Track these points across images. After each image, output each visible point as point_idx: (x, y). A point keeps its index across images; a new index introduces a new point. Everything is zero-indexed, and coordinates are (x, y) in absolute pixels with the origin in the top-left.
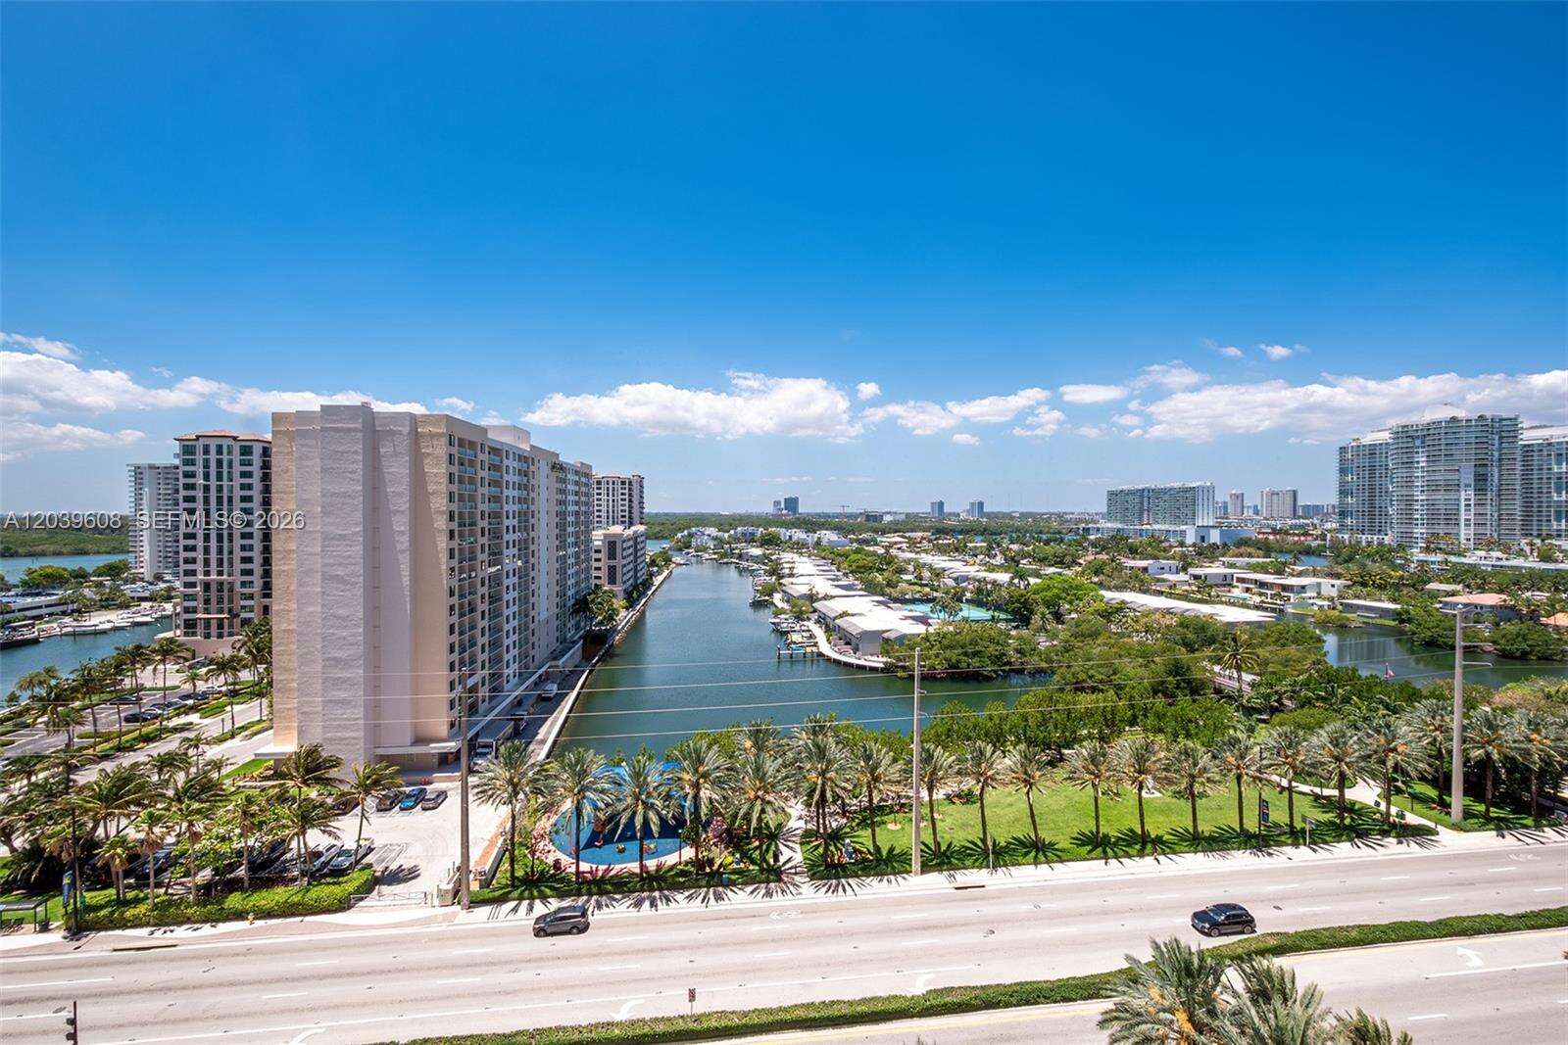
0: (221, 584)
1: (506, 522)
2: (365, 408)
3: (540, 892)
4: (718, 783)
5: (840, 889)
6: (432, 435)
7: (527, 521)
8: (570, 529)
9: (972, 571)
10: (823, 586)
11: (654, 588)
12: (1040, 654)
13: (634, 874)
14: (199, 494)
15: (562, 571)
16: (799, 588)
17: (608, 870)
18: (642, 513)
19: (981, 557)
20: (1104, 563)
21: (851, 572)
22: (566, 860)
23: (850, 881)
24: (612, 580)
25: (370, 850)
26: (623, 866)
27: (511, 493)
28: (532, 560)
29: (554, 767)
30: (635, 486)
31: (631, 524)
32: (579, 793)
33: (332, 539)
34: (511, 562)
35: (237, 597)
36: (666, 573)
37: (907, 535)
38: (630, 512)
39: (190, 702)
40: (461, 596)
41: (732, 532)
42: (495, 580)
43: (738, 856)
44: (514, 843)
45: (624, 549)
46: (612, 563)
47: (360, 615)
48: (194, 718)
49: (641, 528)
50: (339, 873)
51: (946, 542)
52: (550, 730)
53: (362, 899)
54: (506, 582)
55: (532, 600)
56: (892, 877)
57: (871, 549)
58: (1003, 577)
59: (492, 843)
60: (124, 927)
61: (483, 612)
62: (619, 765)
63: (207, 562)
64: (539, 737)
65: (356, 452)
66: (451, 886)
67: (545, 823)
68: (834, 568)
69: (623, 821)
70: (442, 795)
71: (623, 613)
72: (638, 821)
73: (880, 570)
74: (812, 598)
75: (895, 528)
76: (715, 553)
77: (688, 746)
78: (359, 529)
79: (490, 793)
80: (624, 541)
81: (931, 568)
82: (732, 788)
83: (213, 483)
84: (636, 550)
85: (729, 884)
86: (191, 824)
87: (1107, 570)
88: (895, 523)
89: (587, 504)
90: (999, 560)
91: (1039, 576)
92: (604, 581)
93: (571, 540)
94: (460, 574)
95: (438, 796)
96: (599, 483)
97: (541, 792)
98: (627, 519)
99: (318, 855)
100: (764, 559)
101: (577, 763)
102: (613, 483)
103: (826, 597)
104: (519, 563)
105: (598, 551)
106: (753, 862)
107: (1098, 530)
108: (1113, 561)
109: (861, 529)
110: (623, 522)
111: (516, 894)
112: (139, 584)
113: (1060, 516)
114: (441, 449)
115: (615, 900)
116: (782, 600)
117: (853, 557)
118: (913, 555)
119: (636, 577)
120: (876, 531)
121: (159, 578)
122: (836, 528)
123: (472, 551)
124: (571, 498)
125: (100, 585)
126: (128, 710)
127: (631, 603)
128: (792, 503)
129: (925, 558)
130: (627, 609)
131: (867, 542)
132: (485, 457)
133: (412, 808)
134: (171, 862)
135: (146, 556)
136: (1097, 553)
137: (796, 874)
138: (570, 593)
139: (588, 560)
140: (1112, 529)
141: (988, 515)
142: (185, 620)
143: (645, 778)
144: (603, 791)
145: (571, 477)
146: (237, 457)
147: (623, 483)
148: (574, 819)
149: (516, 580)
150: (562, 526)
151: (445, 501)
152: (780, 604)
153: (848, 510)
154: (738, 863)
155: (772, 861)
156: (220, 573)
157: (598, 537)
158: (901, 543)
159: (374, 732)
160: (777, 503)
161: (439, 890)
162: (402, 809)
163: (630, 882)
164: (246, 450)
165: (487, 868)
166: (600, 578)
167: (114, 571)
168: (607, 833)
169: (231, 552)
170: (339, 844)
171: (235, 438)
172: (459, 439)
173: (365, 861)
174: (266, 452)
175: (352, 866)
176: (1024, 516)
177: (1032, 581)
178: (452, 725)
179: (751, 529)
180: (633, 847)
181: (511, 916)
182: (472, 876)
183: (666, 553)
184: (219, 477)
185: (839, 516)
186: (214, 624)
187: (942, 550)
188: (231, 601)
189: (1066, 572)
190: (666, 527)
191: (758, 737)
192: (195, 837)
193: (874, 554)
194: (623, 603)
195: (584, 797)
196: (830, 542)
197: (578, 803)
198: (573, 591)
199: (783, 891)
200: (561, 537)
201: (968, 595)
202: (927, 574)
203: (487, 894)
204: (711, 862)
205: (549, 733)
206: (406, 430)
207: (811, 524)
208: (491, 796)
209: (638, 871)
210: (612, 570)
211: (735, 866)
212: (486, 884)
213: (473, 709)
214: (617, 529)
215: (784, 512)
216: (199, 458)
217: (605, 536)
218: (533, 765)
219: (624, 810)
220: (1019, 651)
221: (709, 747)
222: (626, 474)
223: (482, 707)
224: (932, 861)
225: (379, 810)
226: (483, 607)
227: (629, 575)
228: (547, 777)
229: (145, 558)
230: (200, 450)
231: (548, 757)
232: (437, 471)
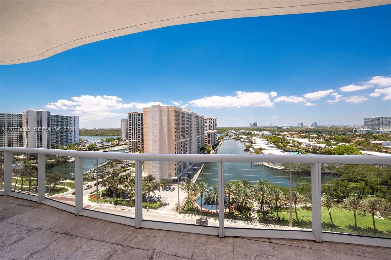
0: (135, 142)
1: (186, 129)
2: (159, 106)
3: (194, 213)
4: (234, 193)
5: (268, 226)
6: (171, 111)
7: (190, 129)
8: (200, 131)
9: (312, 143)
10: (264, 146)
11: (219, 145)
12: (336, 169)
13: (215, 213)
14: (131, 124)
15: (198, 140)
16: (257, 146)
17: (208, 211)
18: (216, 127)
19: (315, 139)
20: (362, 142)
21: (273, 143)
22: (200, 207)
23: (271, 225)
24: (209, 143)
25: (161, 198)
26: (212, 210)
27: (187, 123)
28: (191, 138)
29: (196, 185)
30: (214, 121)
31: (214, 130)
32: (202, 191)
33: (154, 133)
34: (187, 139)
35: (137, 145)
36: (222, 142)
37: (290, 132)
38: (213, 127)
39: (130, 165)
40: (177, 146)
41: (239, 132)
42: (184, 142)
43: (240, 213)
44: (189, 201)
45: (212, 136)
46: (209, 139)
47: (159, 149)
48: (131, 168)
49: (216, 131)
50: (155, 202)
51: (304, 134)
52: (196, 177)
53: (159, 208)
54: (186, 143)
55: (192, 147)
56: (283, 226)
57: (279, 136)
58: (323, 145)
59: (184, 200)
60: (122, 205)
61: (182, 149)
62: (211, 187)
63: (133, 138)
64: (193, 178)
65: (157, 115)
66: (176, 208)
67: (195, 198)
68: (267, 141)
69: (212, 199)
70: (174, 189)
71: (212, 151)
72: (215, 200)
73: (282, 142)
74: (261, 149)
75: (286, 131)
76: (234, 137)
77: (227, 184)
78: (158, 131)
79: (183, 189)
80: (212, 134)
81: (298, 142)
82: (238, 195)
83: (134, 122)
84: (215, 136)
85: (238, 219)
86: (132, 188)
87: (364, 144)
88: (287, 129)
89: (203, 125)
90: (322, 140)
91: (336, 145)
92: (207, 143)
93: (200, 133)
94: (177, 140)
95: (173, 189)
96: (206, 120)
97: (194, 190)
98: (212, 128)
99: (152, 197)
100: (247, 139)
101: (202, 185)
102: (209, 120)
103: (265, 149)
104: (189, 139)
105: (206, 136)
106: (244, 215)
107: (361, 131)
108: (366, 141)
109: (276, 131)
110: (211, 129)
111: (189, 212)
112: (122, 141)
113: (345, 127)
114: (173, 114)
115: (210, 218)
116: (253, 149)
117: (273, 139)
118: (292, 138)
119: (215, 143)
120: (280, 131)
121: (125, 140)
122: (268, 131)
123: (179, 136)
124: (200, 124)
125: (116, 141)
126: (122, 165)
127: (214, 149)
128: (255, 124)
129: (296, 139)
130: (213, 150)
131: (278, 135)
132: (181, 115)
133: (168, 190)
134: (129, 194)
135: (123, 136)
136: (360, 139)
137: (255, 220)
138: (199, 146)
139: (204, 138)
140: (367, 131)
141: (318, 127)
142: (130, 149)
143: (217, 190)
144: (207, 192)
145: (200, 119)
146: (137, 117)
147: (212, 120)
148: (201, 198)
149: (188, 142)
150: (198, 130)
151: (174, 125)
152: (252, 151)
153: (271, 126)
154: (240, 215)
155: (249, 216)
156: (135, 140)
157: (206, 133)
158: (288, 135)
159: (161, 173)
160: (251, 124)
161: (174, 208)
162: (166, 190)
163: (213, 214)
164: (139, 115)
165: (183, 206)
166: (206, 142)
167: (118, 139)
168: (209, 202)
169: (136, 136)
170: (155, 196)
171: (137, 113)
172: (177, 111)
173: (160, 200)
174: (142, 115)
175: (158, 201)
176: (331, 127)
177: (333, 147)
178: (176, 174)
179: (244, 131)
180: (214, 206)
181: (188, 217)
182: (180, 207)
183: (222, 137)
184: (135, 121)
185: (269, 127)
186: (134, 150)
187: (302, 137)
188: (136, 145)
189: (347, 144)
190: (221, 131)
191: (245, 184)
192: (132, 190)
193: (280, 138)
194: (212, 149)
195: (203, 193)
196: (266, 134)
197: (202, 194)
198: (200, 145)
199: (252, 224)
200: (198, 133)
201: (311, 150)
202: (297, 144)
203: (183, 211)
204: (233, 213)
205: (195, 177)
206: (167, 110)
207: (261, 130)
208: (184, 190)
209: (215, 212)
210: (209, 141)
211: (239, 215)
212: (183, 209)
213: (180, 170)
214: (210, 131)
215: (253, 126)
216: (131, 117)
217: (207, 132)
218: (192, 184)
219: (212, 197)
220: (328, 168)
221: (232, 185)
222: (212, 118)
223: (182, 170)
224: (296, 224)
225: (162, 190)
226: (181, 148)
227: (213, 142)
228: (195, 187)
229: (123, 137)
230: (131, 115)
231: (196, 182)
232: (173, 118)
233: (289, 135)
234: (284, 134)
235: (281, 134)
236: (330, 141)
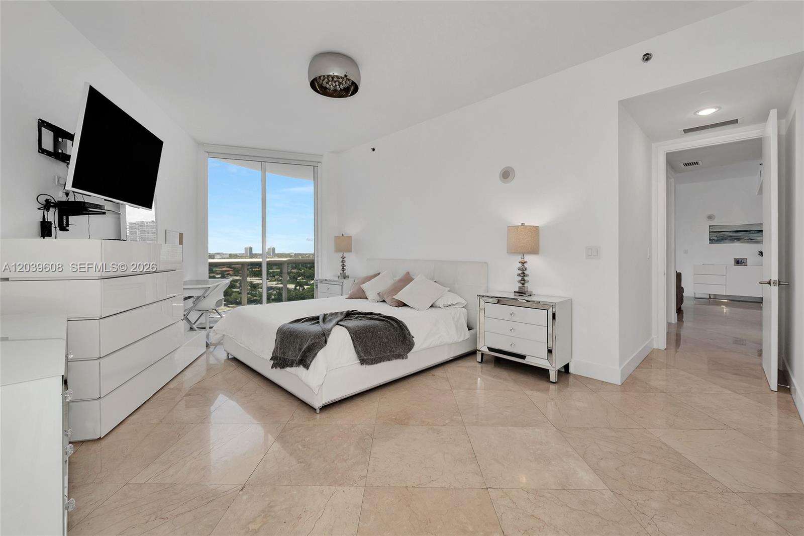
233: (230, 271)
234: (221, 269)
235: (214, 269)
236: (298, 278)
